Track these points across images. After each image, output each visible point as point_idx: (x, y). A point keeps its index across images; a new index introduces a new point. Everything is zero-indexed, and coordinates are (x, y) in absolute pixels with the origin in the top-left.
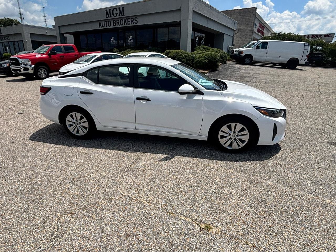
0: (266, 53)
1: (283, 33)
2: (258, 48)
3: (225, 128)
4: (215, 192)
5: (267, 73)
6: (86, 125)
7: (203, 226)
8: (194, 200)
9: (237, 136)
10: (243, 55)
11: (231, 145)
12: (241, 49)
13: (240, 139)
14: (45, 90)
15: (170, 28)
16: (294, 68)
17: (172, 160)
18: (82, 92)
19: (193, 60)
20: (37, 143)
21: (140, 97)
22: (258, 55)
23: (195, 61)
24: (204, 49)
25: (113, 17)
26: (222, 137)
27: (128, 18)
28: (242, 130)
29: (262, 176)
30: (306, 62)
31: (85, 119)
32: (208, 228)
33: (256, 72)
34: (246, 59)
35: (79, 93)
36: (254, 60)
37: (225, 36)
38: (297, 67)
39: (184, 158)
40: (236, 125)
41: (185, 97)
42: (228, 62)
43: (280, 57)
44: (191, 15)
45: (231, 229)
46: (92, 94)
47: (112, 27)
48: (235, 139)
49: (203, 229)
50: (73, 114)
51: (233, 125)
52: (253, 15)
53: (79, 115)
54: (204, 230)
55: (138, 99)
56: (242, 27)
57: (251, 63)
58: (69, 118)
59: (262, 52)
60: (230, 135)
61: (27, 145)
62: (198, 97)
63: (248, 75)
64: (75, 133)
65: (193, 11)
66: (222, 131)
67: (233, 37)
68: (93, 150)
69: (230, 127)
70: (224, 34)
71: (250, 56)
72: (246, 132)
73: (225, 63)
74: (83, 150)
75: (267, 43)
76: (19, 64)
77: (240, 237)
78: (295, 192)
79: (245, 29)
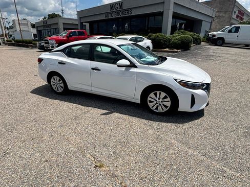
0: (238, 36)
2: (230, 31)
3: (152, 95)
4: (124, 142)
5: (233, 53)
6: (62, 85)
7: (98, 164)
8: (105, 145)
9: (162, 102)
11: (157, 108)
12: (215, 33)
13: (163, 105)
14: (40, 60)
15: (156, 17)
17: (109, 115)
18: (59, 63)
19: (170, 42)
20: (33, 95)
21: (94, 67)
23: (171, 42)
24: (182, 32)
25: (115, 10)
26: (151, 102)
27: (125, 10)
28: (165, 97)
29: (171, 135)
31: (61, 82)
32: (100, 167)
33: (223, 52)
34: (218, 41)
37: (203, 22)
39: (119, 114)
40: (160, 93)
41: (123, 69)
42: (203, 43)
44: (172, 5)
45: (117, 171)
46: (65, 64)
47: (114, 17)
48: (160, 104)
49: (97, 166)
50: (55, 77)
51: (158, 93)
53: (58, 78)
54: (97, 168)
55: (93, 69)
56: (221, 14)
57: (222, 44)
58: (52, 80)
59: (234, 35)
60: (156, 100)
61: (27, 95)
62: (133, 70)
63: (214, 54)
64: (56, 90)
65: (174, 3)
66: (150, 97)
67: (211, 23)
68: (62, 103)
69: (155, 94)
70: (202, 20)
71: (222, 39)
72: (169, 99)
73: (200, 44)
74: (56, 102)
75: (239, 27)
76: (48, 43)
77: (120, 178)
78: (190, 152)
79: (224, 16)
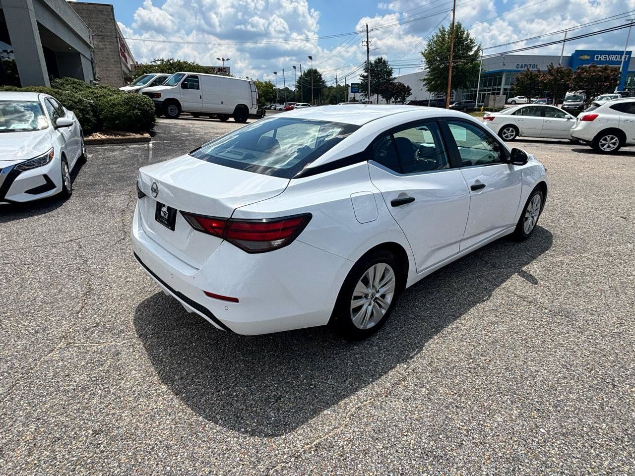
0: (201, 96)
1: (176, 61)
10: (162, 99)
16: (244, 122)
18: (395, 203)
21: (473, 184)
22: (188, 99)
30: (257, 111)
34: (169, 108)
35: (389, 205)
36: (182, 109)
37: (82, 58)
38: (248, 120)
43: (222, 103)
46: (412, 200)
52: (110, 21)
55: (474, 189)
57: (179, 114)
67: (92, 62)
70: (79, 53)
75: (196, 77)
79: (101, 46)
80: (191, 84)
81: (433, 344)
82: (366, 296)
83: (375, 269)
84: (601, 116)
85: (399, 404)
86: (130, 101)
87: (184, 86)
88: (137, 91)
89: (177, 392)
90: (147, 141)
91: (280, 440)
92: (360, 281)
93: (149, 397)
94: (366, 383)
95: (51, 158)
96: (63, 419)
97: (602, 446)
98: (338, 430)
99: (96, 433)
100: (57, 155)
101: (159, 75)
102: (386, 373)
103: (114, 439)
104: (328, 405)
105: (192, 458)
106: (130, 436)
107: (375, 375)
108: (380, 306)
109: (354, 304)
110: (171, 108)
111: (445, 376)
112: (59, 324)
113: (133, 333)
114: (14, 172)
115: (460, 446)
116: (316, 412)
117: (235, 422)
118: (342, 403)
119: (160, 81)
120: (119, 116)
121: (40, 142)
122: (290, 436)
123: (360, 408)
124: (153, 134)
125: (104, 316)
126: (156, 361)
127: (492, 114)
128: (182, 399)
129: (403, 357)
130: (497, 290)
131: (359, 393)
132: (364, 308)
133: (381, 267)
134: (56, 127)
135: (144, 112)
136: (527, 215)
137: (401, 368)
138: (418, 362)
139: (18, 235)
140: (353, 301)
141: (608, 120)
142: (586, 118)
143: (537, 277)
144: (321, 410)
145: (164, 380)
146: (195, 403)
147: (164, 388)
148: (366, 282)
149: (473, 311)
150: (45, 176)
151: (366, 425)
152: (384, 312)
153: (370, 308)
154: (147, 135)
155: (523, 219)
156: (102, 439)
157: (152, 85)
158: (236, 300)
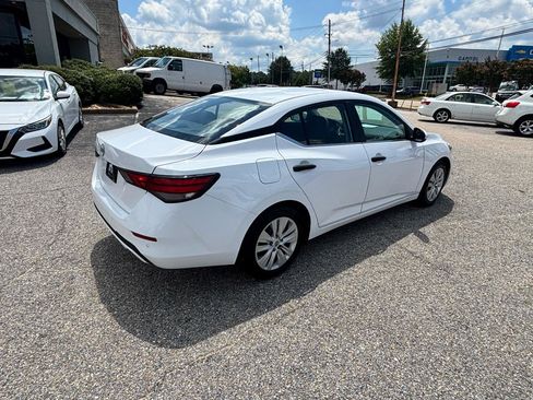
3: (433, 178)
9: (438, 183)
10: (151, 79)
11: (432, 196)
13: (438, 187)
18: (297, 169)
21: (374, 156)
22: (173, 79)
26: (429, 189)
31: (293, 227)
35: (291, 170)
36: (168, 87)
37: (90, 43)
43: (201, 83)
46: (313, 167)
50: (274, 223)
51: (438, 171)
52: (114, 13)
55: (374, 160)
57: (165, 92)
59: (177, 74)
64: (270, 266)
66: (431, 182)
67: (98, 46)
69: (435, 175)
70: (88, 40)
72: (443, 176)
80: (176, 66)
81: (324, 286)
82: (271, 243)
83: (278, 222)
84: (522, 103)
85: (283, 331)
86: (123, 79)
87: (170, 68)
88: (133, 71)
89: (111, 310)
90: (134, 112)
91: (180, 351)
92: (264, 232)
93: (88, 312)
94: (262, 312)
95: (49, 123)
96: (19, 324)
97: (441, 374)
98: (229, 347)
99: (41, 336)
100: (55, 121)
101: (150, 58)
102: (280, 305)
103: (54, 342)
104: (226, 327)
105: (110, 360)
106: (68, 340)
107: (270, 307)
108: (284, 253)
109: (259, 249)
110: (158, 86)
111: (327, 311)
112: (33, 253)
113: (88, 263)
114: (19, 133)
115: (324, 366)
116: (215, 332)
117: (150, 335)
118: (237, 327)
119: (151, 64)
120: (113, 91)
121: (41, 110)
122: (190, 349)
123: (251, 332)
124: (140, 107)
125: (69, 249)
126: (100, 285)
127: (429, 99)
128: (114, 315)
129: (298, 294)
130: (392, 246)
131: (254, 320)
132: (268, 253)
133: (284, 220)
134: (56, 99)
135: (133, 89)
136: (430, 185)
137: (293, 303)
138: (308, 299)
139: (18, 183)
140: (257, 247)
141: (528, 107)
142: (509, 105)
143: (430, 237)
144: (220, 331)
145: (104, 300)
146: (123, 319)
147: (102, 306)
148: (270, 231)
149: (366, 262)
150: (44, 138)
151: (252, 345)
152: (288, 257)
153: (274, 254)
154: (135, 108)
155: (426, 188)
156: (45, 341)
157: (145, 67)
158: (154, 240)
